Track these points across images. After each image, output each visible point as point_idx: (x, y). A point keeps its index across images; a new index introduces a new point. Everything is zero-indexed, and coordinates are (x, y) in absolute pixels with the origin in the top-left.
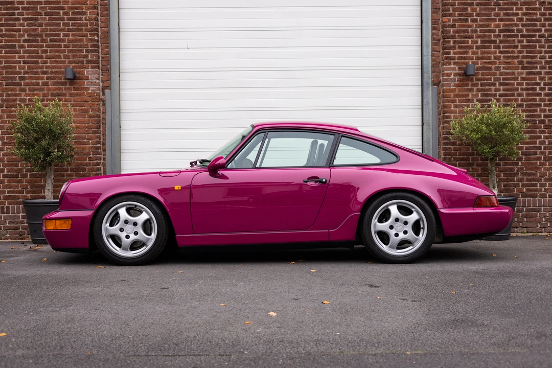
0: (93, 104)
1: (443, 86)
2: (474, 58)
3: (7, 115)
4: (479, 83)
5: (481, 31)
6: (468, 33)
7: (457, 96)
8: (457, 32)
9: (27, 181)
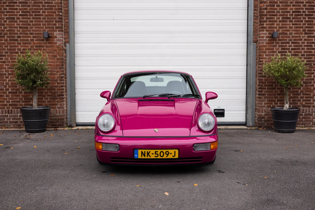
0: (59, 52)
1: (259, 43)
2: (278, 27)
3: (10, 58)
4: (280, 42)
5: (282, 12)
6: (275, 13)
7: (267, 49)
8: (268, 12)
9: (22, 96)
